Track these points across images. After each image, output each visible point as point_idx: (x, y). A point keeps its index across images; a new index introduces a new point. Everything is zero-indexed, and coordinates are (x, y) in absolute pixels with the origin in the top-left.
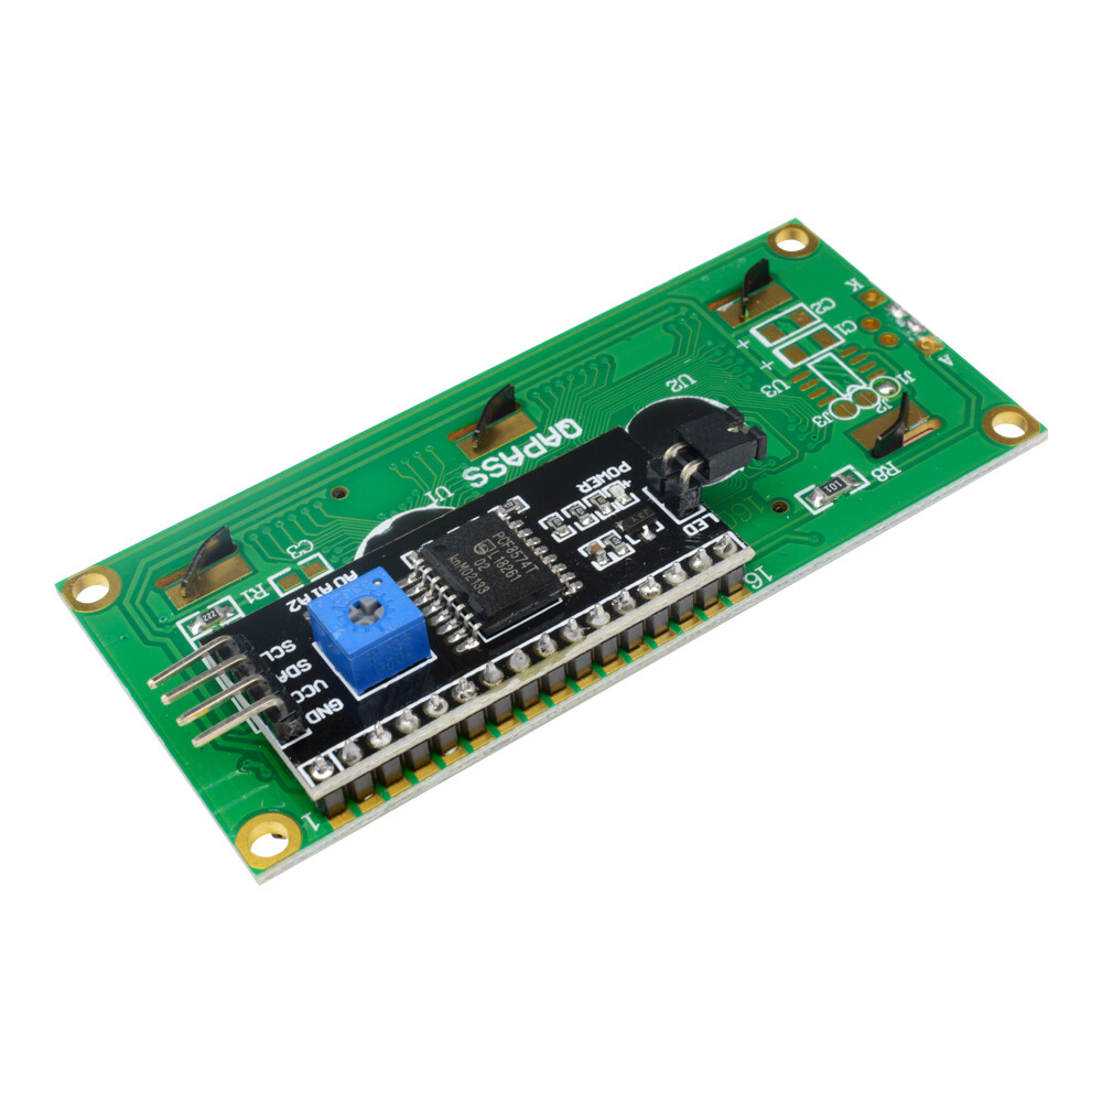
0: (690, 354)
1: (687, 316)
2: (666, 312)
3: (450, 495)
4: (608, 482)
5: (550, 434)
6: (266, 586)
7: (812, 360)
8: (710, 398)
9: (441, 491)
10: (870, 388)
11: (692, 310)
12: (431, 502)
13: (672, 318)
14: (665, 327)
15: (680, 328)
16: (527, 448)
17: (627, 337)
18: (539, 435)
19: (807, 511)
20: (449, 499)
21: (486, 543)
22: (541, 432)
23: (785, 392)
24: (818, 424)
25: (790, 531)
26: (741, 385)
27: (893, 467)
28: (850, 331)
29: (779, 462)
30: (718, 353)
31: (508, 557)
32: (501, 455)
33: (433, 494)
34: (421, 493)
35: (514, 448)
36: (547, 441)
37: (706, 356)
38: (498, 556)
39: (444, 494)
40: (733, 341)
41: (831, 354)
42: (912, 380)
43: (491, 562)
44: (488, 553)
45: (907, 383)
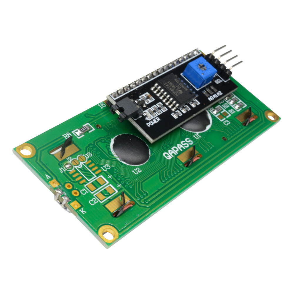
0: (136, 183)
1: (141, 199)
2: (149, 200)
3: (194, 136)
4: (152, 120)
5: (172, 154)
6: (230, 113)
7: (95, 178)
8: (126, 165)
9: (197, 137)
10: (74, 166)
11: (139, 201)
12: (198, 134)
13: (146, 198)
14: (147, 194)
15: (142, 194)
16: (178, 150)
17: (159, 190)
18: (176, 154)
19: (91, 124)
21: (180, 93)
22: (175, 155)
23: (102, 166)
24: (90, 154)
25: (95, 119)
26: (117, 169)
27: (65, 137)
28: (83, 190)
29: (101, 141)
30: (127, 183)
31: (173, 89)
32: (184, 148)
33: (199, 137)
34: (202, 137)
35: (181, 150)
36: (173, 152)
37: (130, 182)
38: (176, 89)
39: (195, 136)
40: (123, 187)
41: (89, 180)
42: (60, 169)
43: (176, 87)
44: (178, 90)
45: (62, 168)
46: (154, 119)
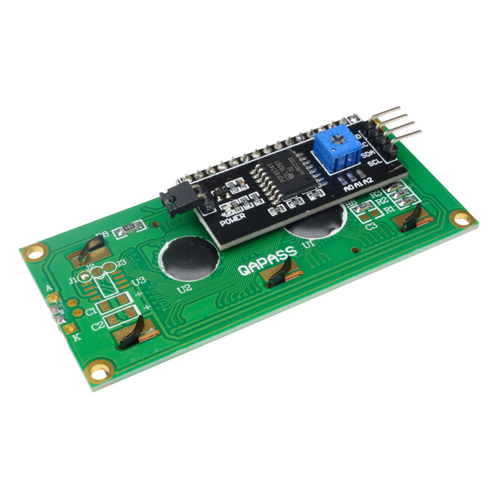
0: (176, 305)
1: (172, 327)
2: (183, 331)
3: (303, 244)
4: (231, 217)
5: (253, 269)
6: (385, 212)
7: (115, 295)
8: (172, 279)
9: (308, 246)
10: (92, 277)
11: (168, 331)
12: (312, 242)
13: (181, 327)
14: (185, 321)
15: (177, 320)
16: (266, 263)
17: (206, 318)
18: (259, 269)
19: (144, 221)
20: (304, 242)
21: (288, 178)
22: (258, 270)
23: (134, 279)
24: (124, 261)
25: (155, 213)
26: (155, 285)
28: (90, 309)
29: (149, 245)
30: (161, 303)
31: (280, 171)
32: (278, 261)
33: (311, 245)
34: (317, 246)
35: (272, 263)
36: (256, 265)
37: (167, 303)
38: (284, 172)
39: (306, 244)
40: (152, 310)
41: (105, 297)
42: (70, 279)
43: (287, 170)
44: (288, 174)
45: (74, 278)
46: (235, 216)
